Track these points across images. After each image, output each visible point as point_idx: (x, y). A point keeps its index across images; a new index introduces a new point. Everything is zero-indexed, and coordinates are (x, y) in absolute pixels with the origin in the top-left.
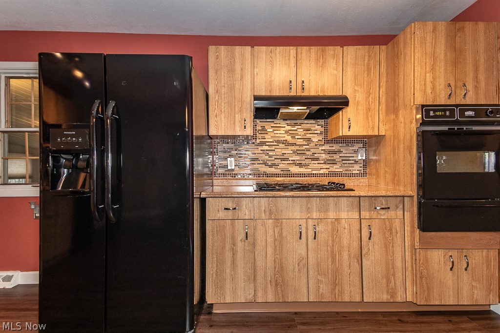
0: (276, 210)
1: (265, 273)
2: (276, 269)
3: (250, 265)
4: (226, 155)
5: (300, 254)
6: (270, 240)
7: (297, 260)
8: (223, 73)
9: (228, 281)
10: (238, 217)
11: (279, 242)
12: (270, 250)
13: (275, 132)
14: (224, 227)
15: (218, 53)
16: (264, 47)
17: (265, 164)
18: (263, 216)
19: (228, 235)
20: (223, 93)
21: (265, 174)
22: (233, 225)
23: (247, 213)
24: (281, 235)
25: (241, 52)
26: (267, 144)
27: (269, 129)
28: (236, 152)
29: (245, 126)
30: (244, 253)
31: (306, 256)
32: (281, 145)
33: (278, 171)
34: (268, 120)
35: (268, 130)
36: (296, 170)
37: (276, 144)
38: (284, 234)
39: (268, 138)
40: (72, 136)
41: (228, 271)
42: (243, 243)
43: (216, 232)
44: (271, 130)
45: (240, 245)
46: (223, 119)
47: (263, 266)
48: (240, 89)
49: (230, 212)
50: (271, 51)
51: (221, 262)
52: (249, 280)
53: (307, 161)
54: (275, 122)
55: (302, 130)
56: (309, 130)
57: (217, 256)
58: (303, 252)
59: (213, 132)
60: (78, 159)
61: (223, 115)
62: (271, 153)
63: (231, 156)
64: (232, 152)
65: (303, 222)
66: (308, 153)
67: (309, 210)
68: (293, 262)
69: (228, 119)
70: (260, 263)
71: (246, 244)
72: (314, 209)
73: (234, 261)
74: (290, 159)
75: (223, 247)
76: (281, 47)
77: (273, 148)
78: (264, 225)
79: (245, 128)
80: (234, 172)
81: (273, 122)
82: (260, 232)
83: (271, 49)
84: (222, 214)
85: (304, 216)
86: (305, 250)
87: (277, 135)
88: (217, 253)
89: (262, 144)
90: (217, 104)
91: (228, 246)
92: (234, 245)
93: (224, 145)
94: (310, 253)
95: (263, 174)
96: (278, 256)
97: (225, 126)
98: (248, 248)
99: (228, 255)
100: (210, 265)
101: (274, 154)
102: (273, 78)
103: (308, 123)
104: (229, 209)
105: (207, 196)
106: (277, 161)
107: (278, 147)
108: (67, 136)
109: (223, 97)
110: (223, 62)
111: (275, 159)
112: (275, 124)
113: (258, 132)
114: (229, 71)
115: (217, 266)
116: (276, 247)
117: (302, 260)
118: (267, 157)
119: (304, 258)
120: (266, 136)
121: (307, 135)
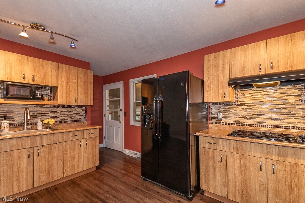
0: (242, 149)
1: (234, 184)
2: (242, 185)
3: (225, 177)
4: (217, 112)
5: (260, 181)
6: (238, 166)
7: (258, 183)
8: (212, 68)
9: (211, 181)
10: (216, 148)
11: (244, 169)
12: (238, 173)
13: (253, 96)
14: (209, 153)
15: (209, 58)
16: (240, 47)
17: (245, 117)
18: (233, 151)
19: (211, 157)
20: (212, 79)
21: (245, 124)
22: (213, 153)
23: (222, 147)
24: (245, 165)
25: (223, 54)
26: (246, 104)
27: (248, 94)
28: (223, 110)
29: (225, 96)
30: (221, 169)
31: (265, 183)
32: (257, 105)
33: (256, 123)
34: (247, 89)
35: (247, 96)
36: (272, 123)
37: (253, 104)
38: (248, 165)
39: (247, 101)
40: (149, 108)
41: (211, 176)
42: (220, 163)
43: (204, 154)
44: (250, 95)
45: (218, 164)
46: (211, 94)
47: (232, 180)
48: (222, 75)
49: (212, 145)
50: (245, 48)
51: (207, 171)
52: (224, 185)
53: (283, 117)
54: (253, 90)
55: (278, 94)
56: (286, 94)
57: (205, 166)
58: (264, 180)
59: (206, 100)
60: (151, 116)
61: (211, 91)
62: (249, 111)
63: (220, 112)
64: (221, 110)
65: (264, 161)
66: (283, 110)
67: (269, 153)
68: (255, 184)
69: (214, 93)
70: (230, 177)
71: (222, 164)
72: (274, 153)
73: (214, 172)
74: (266, 115)
75: (208, 163)
76: (252, 44)
77: (251, 107)
78: (233, 156)
79: (225, 98)
80: (222, 122)
81: (251, 90)
82: (230, 160)
83: (245, 47)
84: (207, 145)
85: (264, 156)
86: (265, 179)
87: (254, 99)
88: (205, 165)
89: (242, 105)
90: (208, 85)
91: (211, 163)
92: (214, 163)
93: (216, 106)
94: (269, 182)
95: (243, 124)
96: (243, 177)
97: (212, 97)
98: (223, 167)
99: (211, 168)
100: (202, 170)
101: (252, 111)
102: (246, 65)
103: (284, 88)
104: (211, 143)
105: (200, 135)
106: (254, 116)
107: (255, 106)
108: (148, 108)
109: (212, 81)
110: (212, 62)
111: (252, 114)
112: (253, 91)
113: (239, 97)
114: (215, 66)
115: (205, 171)
116: (242, 171)
117: (262, 185)
118: (246, 113)
119: (265, 184)
120: (245, 99)
121: (283, 97)
